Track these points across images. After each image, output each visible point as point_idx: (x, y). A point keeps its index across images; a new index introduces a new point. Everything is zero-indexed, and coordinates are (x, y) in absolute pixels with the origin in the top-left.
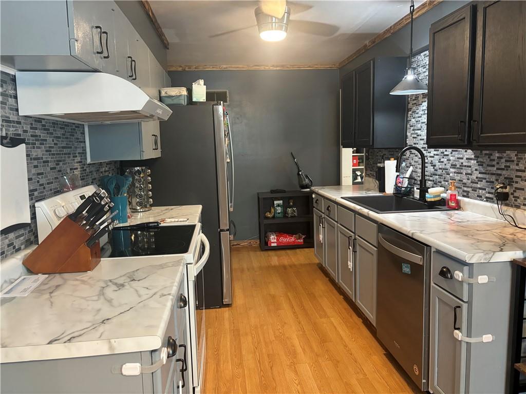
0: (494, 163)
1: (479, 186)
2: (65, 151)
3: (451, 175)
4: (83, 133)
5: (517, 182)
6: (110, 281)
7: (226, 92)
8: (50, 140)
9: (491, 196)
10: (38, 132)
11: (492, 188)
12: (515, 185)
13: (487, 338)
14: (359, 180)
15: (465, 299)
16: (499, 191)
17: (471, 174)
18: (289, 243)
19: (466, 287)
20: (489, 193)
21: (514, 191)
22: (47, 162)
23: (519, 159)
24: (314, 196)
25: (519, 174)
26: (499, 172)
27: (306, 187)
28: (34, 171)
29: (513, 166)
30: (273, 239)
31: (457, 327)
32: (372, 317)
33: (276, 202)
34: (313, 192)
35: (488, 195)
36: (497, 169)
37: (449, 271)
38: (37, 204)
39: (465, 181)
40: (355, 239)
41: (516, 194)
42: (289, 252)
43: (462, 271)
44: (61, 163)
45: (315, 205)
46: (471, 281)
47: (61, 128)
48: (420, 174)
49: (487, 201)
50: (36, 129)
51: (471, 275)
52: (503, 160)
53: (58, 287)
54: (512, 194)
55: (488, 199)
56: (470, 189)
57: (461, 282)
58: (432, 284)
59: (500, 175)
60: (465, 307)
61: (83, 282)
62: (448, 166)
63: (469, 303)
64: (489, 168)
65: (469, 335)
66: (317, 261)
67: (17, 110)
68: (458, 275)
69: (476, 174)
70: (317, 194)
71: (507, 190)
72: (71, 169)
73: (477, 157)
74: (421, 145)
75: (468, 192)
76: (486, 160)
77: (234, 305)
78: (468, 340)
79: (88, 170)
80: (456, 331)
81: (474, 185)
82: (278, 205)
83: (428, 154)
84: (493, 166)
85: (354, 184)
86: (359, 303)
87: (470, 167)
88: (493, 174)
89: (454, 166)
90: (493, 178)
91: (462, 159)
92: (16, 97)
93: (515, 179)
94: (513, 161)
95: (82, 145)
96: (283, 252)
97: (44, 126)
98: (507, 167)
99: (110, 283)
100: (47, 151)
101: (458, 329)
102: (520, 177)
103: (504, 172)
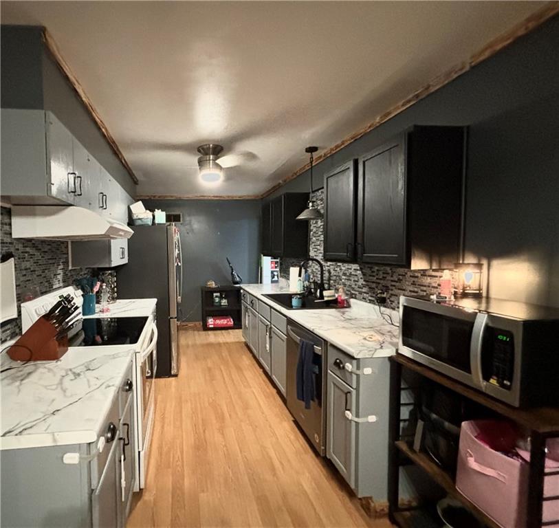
0: (374, 274)
1: (363, 290)
2: (51, 261)
3: (343, 281)
4: (67, 247)
5: (392, 290)
6: (71, 370)
7: (179, 215)
8: (37, 254)
9: (373, 299)
10: (28, 249)
11: (374, 293)
12: (390, 292)
13: (372, 419)
14: (276, 278)
15: (354, 387)
16: (378, 296)
17: (357, 281)
18: (223, 324)
19: (354, 377)
20: (371, 296)
21: (390, 297)
22: (35, 271)
23: (393, 272)
24: (242, 291)
25: (393, 283)
26: (378, 281)
27: (237, 283)
28: (22, 279)
29: (389, 278)
30: (211, 322)
31: (348, 408)
32: (283, 390)
33: (215, 294)
34: (241, 288)
35: (370, 298)
36: (377, 279)
37: (341, 362)
38: (22, 305)
39: (353, 286)
40: (271, 328)
41: (392, 299)
42: (223, 331)
43: (351, 363)
44: (46, 271)
45: (243, 298)
46: (358, 372)
47: (48, 245)
48: (319, 279)
49: (370, 302)
50: (26, 247)
51: (358, 368)
52: (381, 273)
53: (29, 374)
54: (389, 298)
55: (371, 301)
56: (357, 293)
57: (351, 373)
58: (329, 371)
59: (379, 283)
60: (354, 392)
61: (50, 370)
62: (341, 274)
63: (357, 389)
64: (371, 278)
65: (357, 416)
66: (244, 340)
67: (11, 234)
68: (349, 366)
69: (361, 282)
70: (244, 290)
71: (385, 295)
72: (55, 275)
73: (361, 269)
74: (320, 257)
75: (356, 295)
76: (368, 271)
77: (179, 376)
78: (356, 419)
79: (69, 274)
80: (347, 412)
81: (360, 290)
82: (217, 297)
83: (326, 264)
84: (374, 276)
85: (272, 282)
86: (274, 377)
87: (356, 275)
88: (373, 282)
89: (345, 274)
90: (374, 285)
91: (351, 269)
92: (10, 224)
93: (391, 288)
94: (388, 274)
95: (65, 256)
96: (219, 332)
97: (33, 244)
98: (384, 278)
99: (69, 372)
100: (35, 263)
101: (349, 410)
102: (394, 286)
103: (382, 282)
